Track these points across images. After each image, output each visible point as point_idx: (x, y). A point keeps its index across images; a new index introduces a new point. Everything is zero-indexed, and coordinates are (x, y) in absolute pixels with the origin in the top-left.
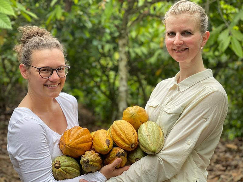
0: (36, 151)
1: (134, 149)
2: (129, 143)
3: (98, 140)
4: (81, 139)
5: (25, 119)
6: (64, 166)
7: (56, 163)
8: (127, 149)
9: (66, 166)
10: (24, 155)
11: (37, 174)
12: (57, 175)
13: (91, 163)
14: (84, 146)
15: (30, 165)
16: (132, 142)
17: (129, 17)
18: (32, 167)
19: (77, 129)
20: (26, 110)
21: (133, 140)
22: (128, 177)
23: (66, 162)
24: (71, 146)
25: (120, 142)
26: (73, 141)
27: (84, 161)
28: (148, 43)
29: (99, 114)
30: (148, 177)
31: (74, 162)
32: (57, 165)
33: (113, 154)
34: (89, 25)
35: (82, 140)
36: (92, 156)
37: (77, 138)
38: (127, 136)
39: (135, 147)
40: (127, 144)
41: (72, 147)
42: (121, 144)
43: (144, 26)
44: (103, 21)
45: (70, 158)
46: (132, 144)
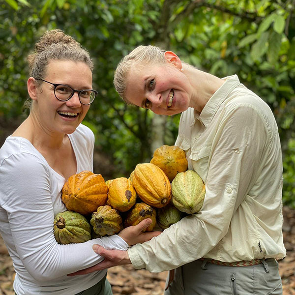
0: (35, 201)
1: (165, 205)
2: (159, 197)
3: (115, 191)
4: (93, 188)
5: (23, 155)
6: (70, 225)
7: (60, 221)
8: (156, 206)
9: (73, 226)
10: (17, 205)
11: (34, 233)
12: (60, 237)
13: (107, 222)
14: (96, 198)
15: (26, 219)
16: (163, 196)
17: (172, 7)
18: (28, 223)
19: (87, 175)
20: (24, 142)
21: (165, 193)
22: (159, 244)
23: (72, 219)
24: (79, 197)
25: (146, 196)
26: (82, 191)
27: (96, 219)
28: (203, 50)
29: (120, 163)
30: (185, 246)
31: (83, 221)
32: (61, 224)
33: (135, 212)
34: (109, 18)
35: (94, 190)
36: (108, 212)
37: (87, 187)
38: (156, 187)
39: (167, 202)
40: (156, 198)
41: (80, 199)
42: (147, 198)
43: (196, 23)
44: (131, 11)
45: (79, 215)
46: (163, 198)
